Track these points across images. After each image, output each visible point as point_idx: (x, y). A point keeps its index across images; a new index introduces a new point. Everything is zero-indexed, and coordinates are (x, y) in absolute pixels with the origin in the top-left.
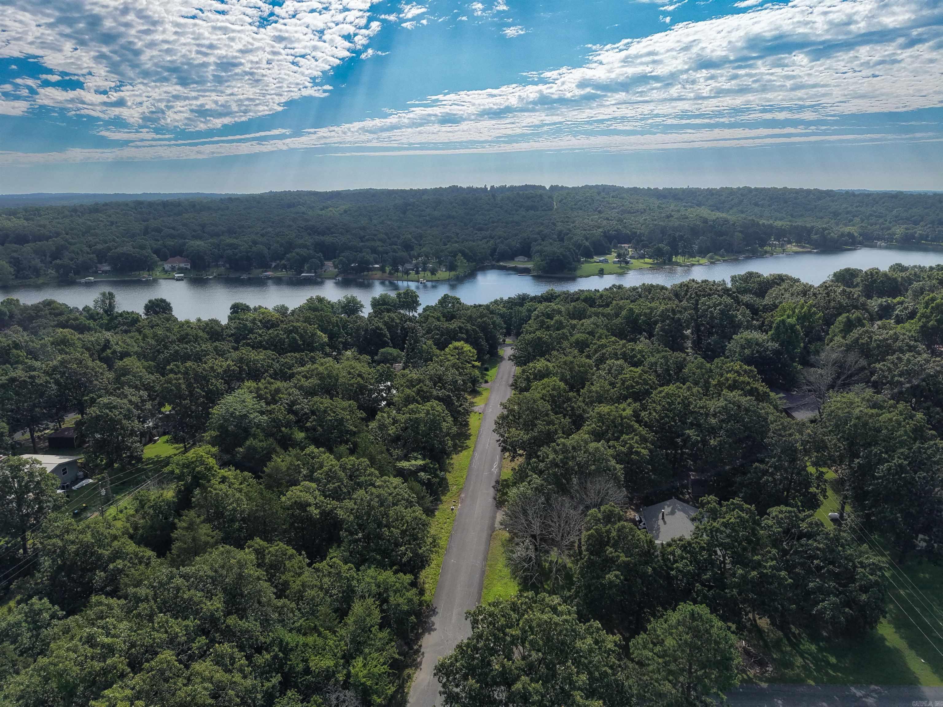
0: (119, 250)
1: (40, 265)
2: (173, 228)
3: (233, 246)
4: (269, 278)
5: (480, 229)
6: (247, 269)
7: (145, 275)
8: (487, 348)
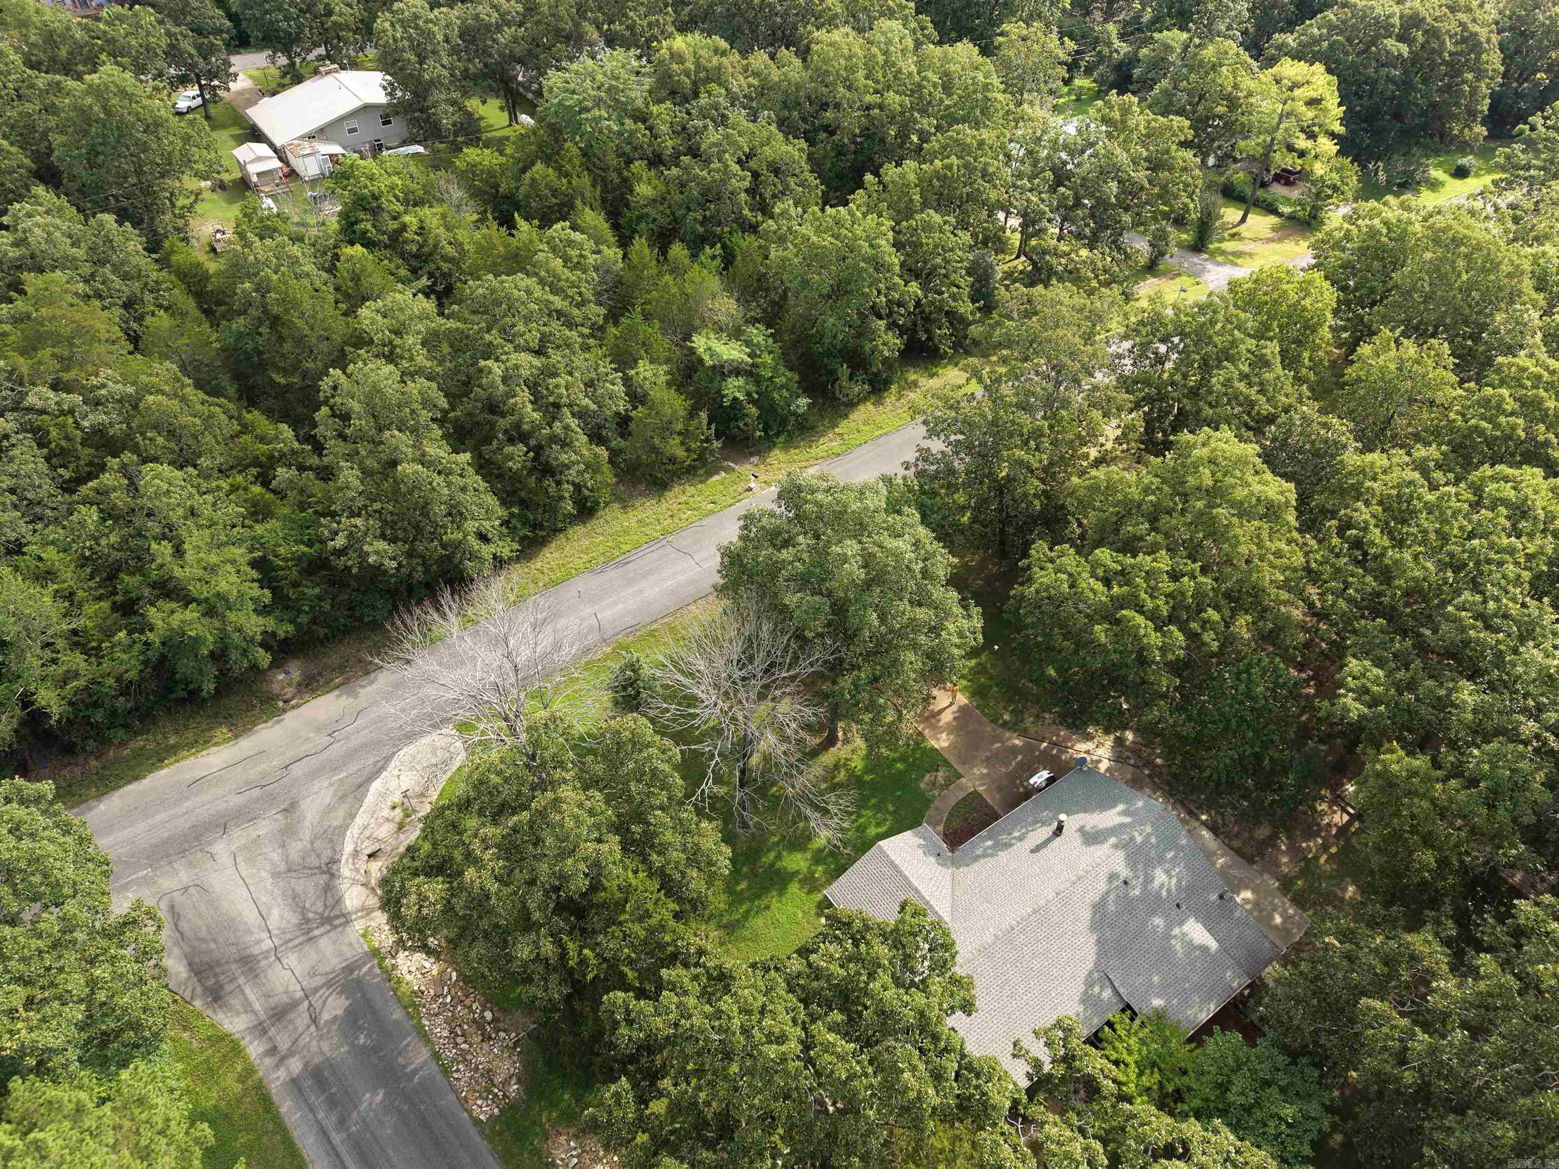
8: (1484, 106)
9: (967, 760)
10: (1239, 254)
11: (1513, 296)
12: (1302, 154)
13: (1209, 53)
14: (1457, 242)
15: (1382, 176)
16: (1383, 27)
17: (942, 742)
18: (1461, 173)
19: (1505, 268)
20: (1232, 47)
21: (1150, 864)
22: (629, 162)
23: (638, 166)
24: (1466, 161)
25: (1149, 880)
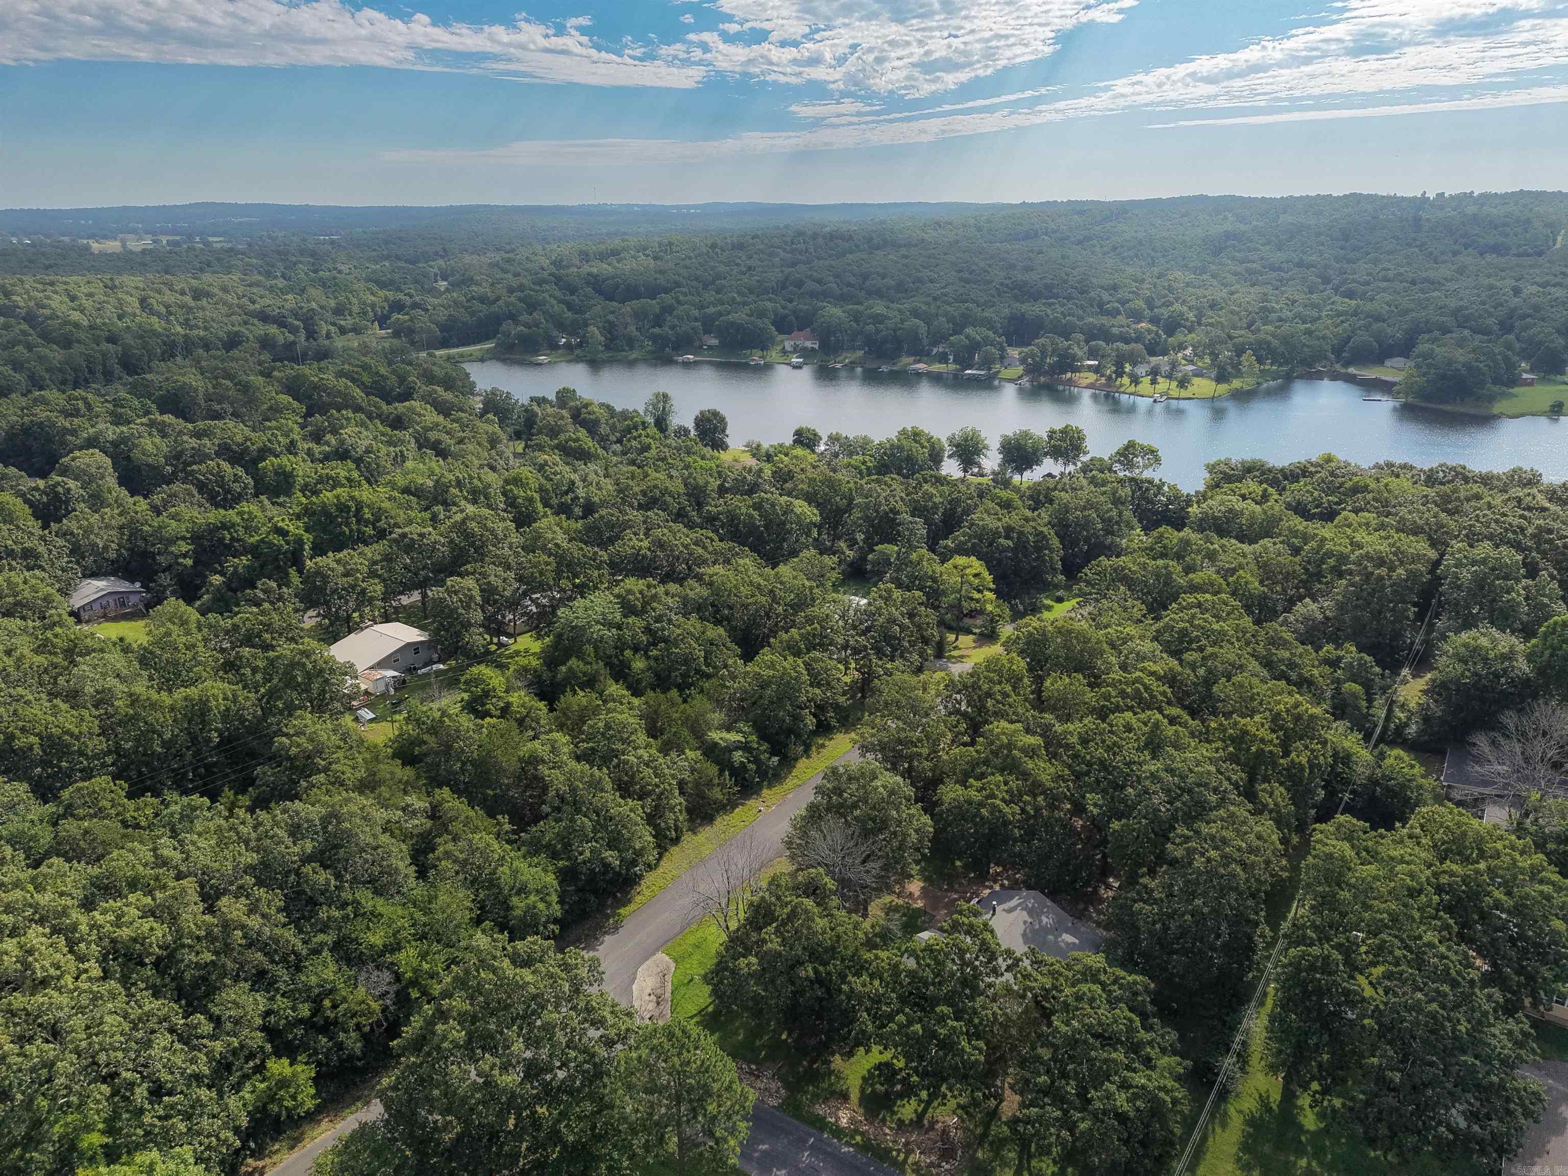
0: (733, 317)
1: (636, 333)
2: (819, 282)
3: (878, 319)
4: (919, 375)
5: (1350, 295)
6: (893, 356)
7: (756, 358)
8: (1059, 565)
9: (935, 908)
10: (962, 657)
11: (1102, 652)
12: (978, 601)
13: (914, 556)
14: (1070, 632)
15: (1021, 607)
16: (996, 534)
17: (920, 904)
18: (1060, 600)
19: (1094, 641)
20: (924, 551)
21: (1039, 915)
22: (622, 651)
23: (628, 653)
24: (1060, 593)
25: (1040, 921)
